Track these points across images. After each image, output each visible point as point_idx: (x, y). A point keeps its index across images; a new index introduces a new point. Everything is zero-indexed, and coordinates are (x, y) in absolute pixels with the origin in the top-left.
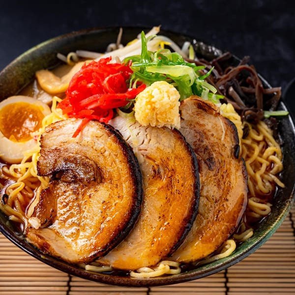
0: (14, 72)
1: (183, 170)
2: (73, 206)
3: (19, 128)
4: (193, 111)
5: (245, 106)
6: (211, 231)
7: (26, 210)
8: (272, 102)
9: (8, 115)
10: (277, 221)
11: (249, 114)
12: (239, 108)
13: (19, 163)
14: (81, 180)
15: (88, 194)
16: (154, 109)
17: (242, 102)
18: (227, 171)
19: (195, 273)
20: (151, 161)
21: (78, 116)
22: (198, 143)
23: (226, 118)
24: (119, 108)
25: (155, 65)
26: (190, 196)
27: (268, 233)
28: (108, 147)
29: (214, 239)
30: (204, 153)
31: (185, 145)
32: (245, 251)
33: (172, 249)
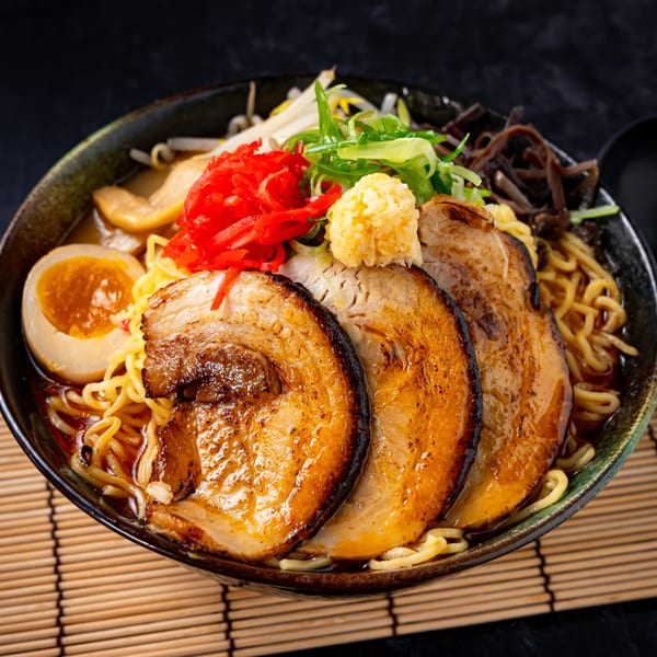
0: (51, 199)
1: (442, 344)
2: (231, 447)
3: (84, 311)
4: (442, 226)
5: (530, 205)
6: (514, 458)
7: (134, 471)
8: (583, 191)
9: (56, 286)
10: (638, 419)
11: (544, 220)
12: (522, 211)
13: (100, 380)
14: (240, 394)
15: (258, 420)
16: (369, 230)
17: (524, 199)
18: (522, 337)
19: (499, 543)
20: (376, 336)
21: (213, 267)
22: (460, 288)
23: (505, 233)
24: (296, 239)
25: (353, 144)
26: (463, 395)
27: (626, 446)
28: (288, 320)
29: (522, 474)
30: (475, 307)
31: (438, 295)
32: (588, 486)
33: (445, 503)
